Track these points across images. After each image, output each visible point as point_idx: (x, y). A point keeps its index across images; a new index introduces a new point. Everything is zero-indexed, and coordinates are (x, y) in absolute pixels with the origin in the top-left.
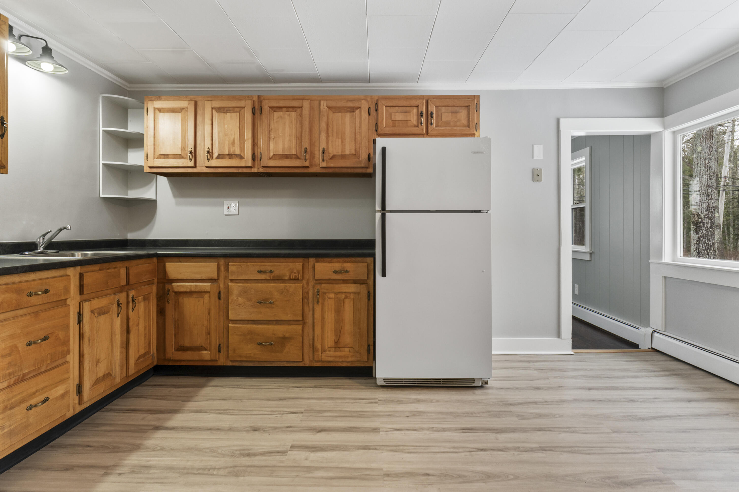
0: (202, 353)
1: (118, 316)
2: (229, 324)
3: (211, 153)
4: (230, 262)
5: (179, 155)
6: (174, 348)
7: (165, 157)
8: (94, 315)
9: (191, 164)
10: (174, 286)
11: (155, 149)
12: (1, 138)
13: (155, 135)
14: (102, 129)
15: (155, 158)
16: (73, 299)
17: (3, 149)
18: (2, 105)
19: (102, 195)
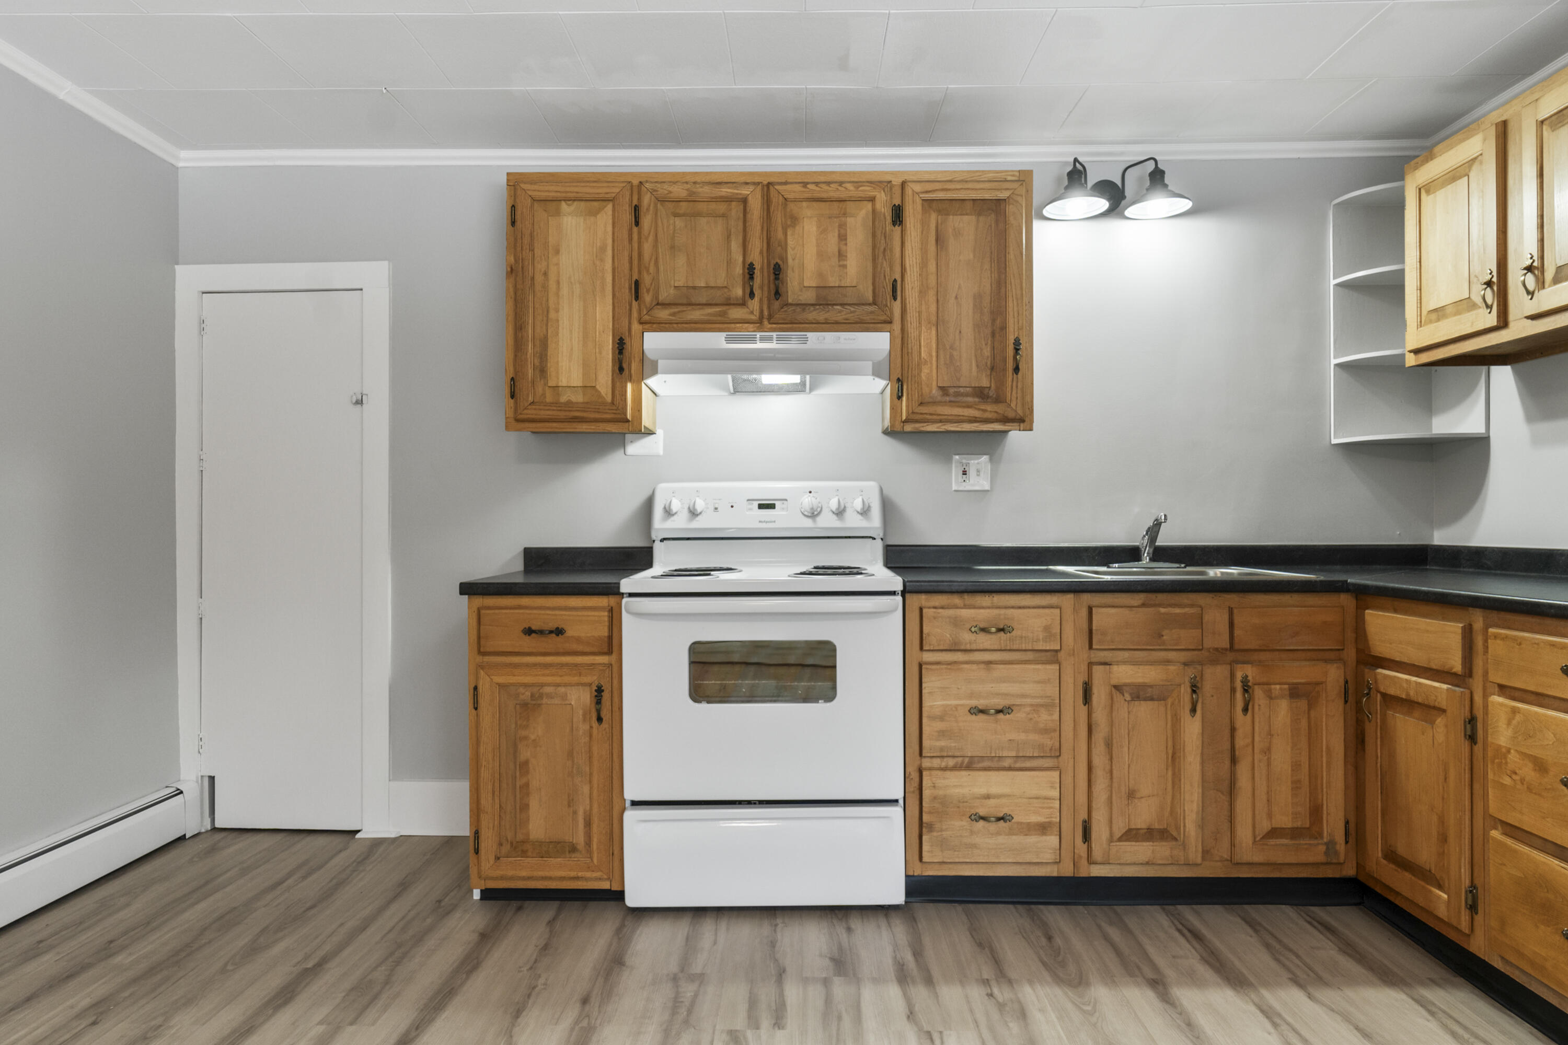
0: (1430, 891)
1: (1193, 710)
2: (1496, 829)
3: (1537, 268)
4: (1491, 627)
5: (1465, 301)
6: (1382, 850)
7: (1438, 316)
8: (1122, 696)
9: (1491, 319)
10: (1379, 677)
11: (1421, 299)
12: (1015, 374)
13: (1420, 262)
14: (1333, 282)
15: (1420, 324)
16: (1073, 655)
17: (1019, 391)
18: (1016, 320)
19: (1334, 438)
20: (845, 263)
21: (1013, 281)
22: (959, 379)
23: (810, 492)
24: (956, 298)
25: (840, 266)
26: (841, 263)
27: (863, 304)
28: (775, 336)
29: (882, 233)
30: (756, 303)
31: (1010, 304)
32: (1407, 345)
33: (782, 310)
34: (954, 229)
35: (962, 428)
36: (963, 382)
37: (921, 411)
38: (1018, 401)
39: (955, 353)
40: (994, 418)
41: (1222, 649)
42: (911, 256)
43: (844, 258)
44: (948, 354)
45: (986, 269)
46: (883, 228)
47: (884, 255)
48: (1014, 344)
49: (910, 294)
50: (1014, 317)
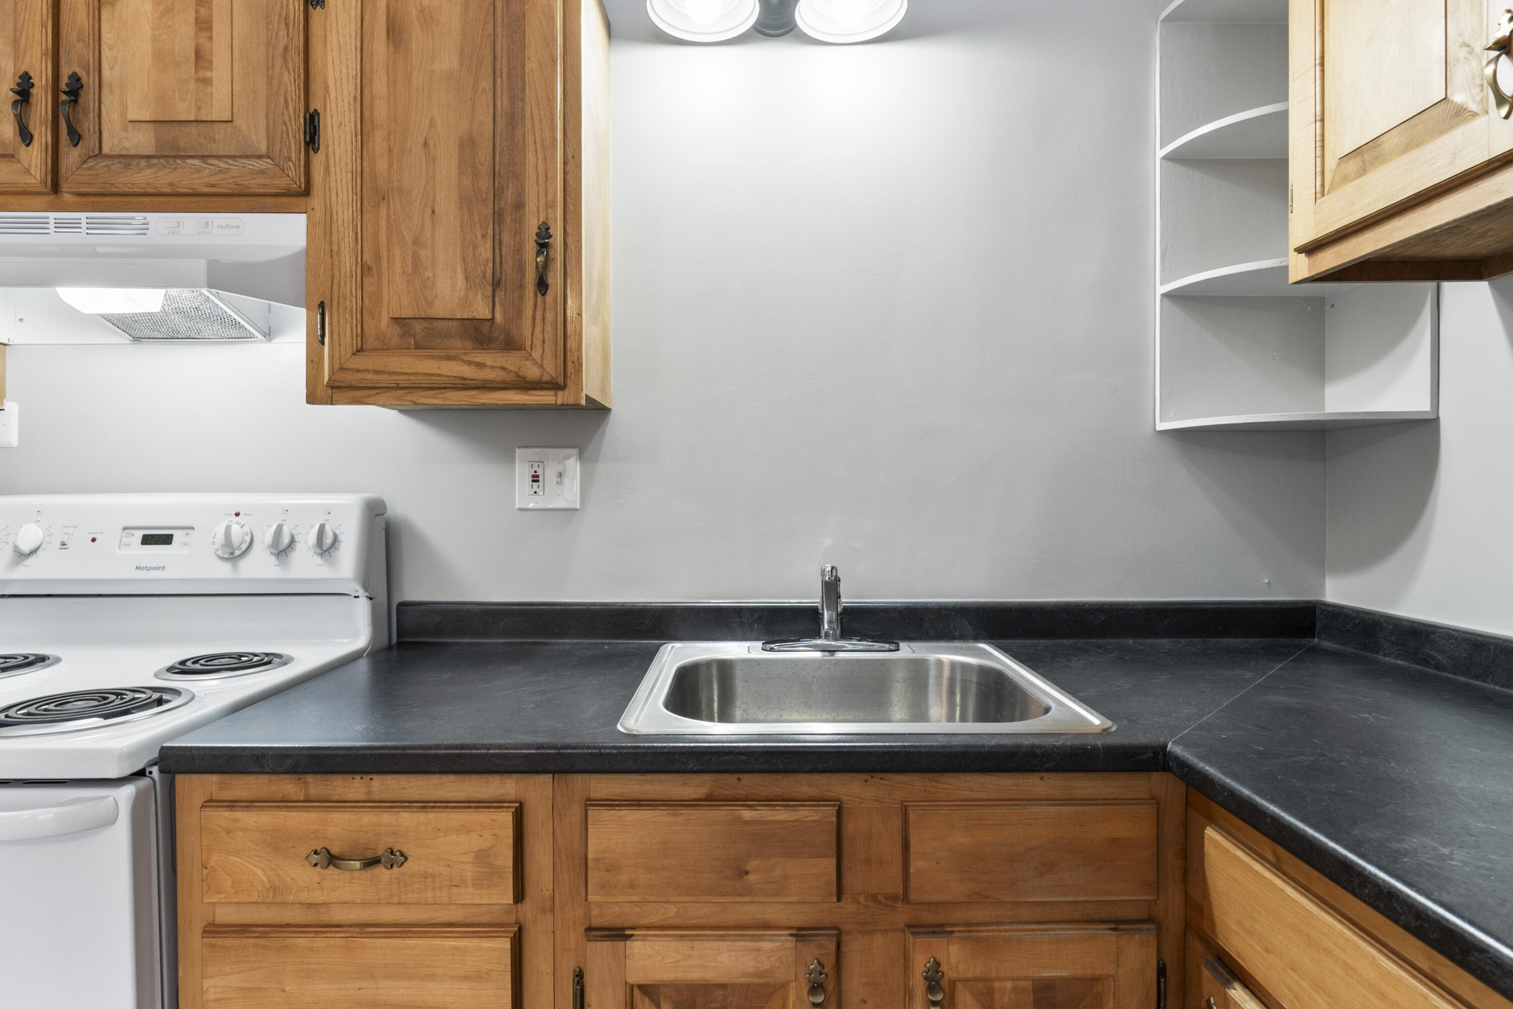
5: (1433, 113)
9: (1511, 130)
11: (1323, 140)
12: (539, 294)
13: (1322, 64)
14: (1161, 153)
15: (1322, 191)
16: (553, 910)
17: (548, 328)
18: (542, 189)
19: (1161, 421)
20: (208, 74)
21: (536, 113)
22: (430, 305)
23: (237, 515)
24: (426, 144)
25: (198, 80)
26: (201, 74)
27: (247, 157)
28: (84, 221)
29: (280, 16)
30: (35, 153)
31: (530, 158)
32: (1290, 241)
33: (84, 166)
34: (422, 11)
35: (446, 399)
36: (439, 310)
37: (357, 366)
38: (546, 347)
39: (424, 253)
40: (499, 379)
41: (887, 897)
42: (337, 62)
43: (207, 64)
44: (410, 254)
45: (484, 89)
46: (282, 7)
47: (285, 61)
48: (537, 234)
49: (337, 137)
50: (538, 184)
